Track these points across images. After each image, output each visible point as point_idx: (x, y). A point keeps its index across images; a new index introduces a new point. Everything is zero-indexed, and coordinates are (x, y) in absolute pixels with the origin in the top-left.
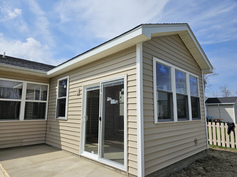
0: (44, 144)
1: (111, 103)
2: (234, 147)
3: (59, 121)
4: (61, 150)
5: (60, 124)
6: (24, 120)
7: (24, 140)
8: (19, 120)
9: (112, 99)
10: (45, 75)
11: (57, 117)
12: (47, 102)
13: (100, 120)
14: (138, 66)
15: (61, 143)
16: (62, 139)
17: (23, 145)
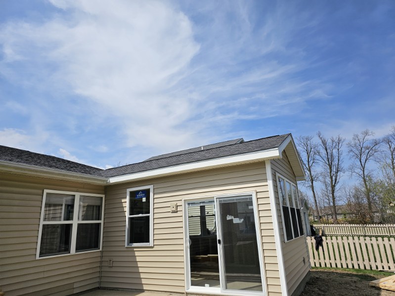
0: (99, 288)
1: (234, 222)
2: (324, 266)
3: (135, 250)
4: (142, 291)
5: (137, 254)
6: (76, 252)
7: (75, 284)
8: (70, 253)
9: (234, 218)
10: (105, 183)
11: (128, 245)
12: (102, 222)
13: (220, 242)
14: (270, 183)
15: (141, 282)
16: (142, 276)
17: (74, 293)
